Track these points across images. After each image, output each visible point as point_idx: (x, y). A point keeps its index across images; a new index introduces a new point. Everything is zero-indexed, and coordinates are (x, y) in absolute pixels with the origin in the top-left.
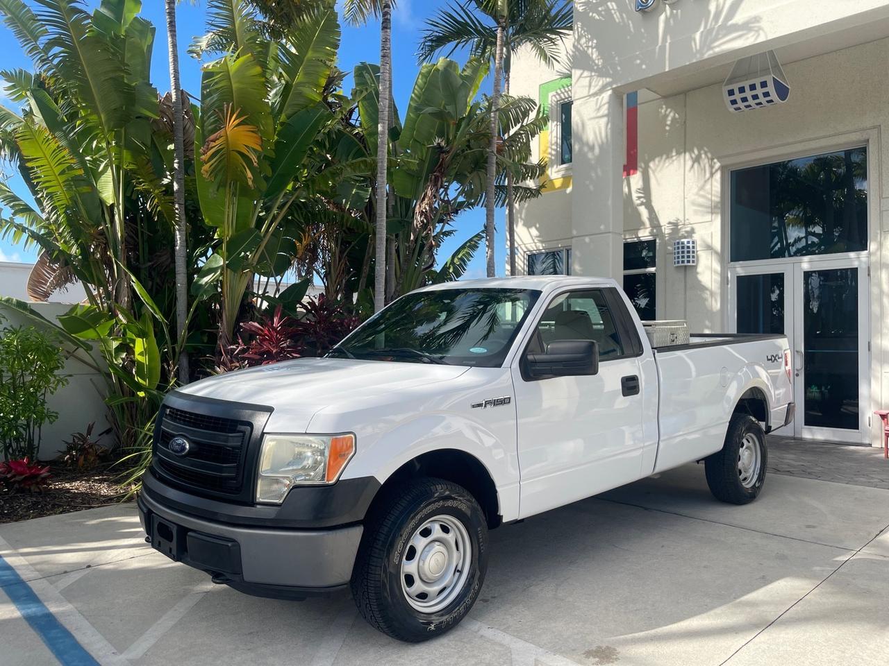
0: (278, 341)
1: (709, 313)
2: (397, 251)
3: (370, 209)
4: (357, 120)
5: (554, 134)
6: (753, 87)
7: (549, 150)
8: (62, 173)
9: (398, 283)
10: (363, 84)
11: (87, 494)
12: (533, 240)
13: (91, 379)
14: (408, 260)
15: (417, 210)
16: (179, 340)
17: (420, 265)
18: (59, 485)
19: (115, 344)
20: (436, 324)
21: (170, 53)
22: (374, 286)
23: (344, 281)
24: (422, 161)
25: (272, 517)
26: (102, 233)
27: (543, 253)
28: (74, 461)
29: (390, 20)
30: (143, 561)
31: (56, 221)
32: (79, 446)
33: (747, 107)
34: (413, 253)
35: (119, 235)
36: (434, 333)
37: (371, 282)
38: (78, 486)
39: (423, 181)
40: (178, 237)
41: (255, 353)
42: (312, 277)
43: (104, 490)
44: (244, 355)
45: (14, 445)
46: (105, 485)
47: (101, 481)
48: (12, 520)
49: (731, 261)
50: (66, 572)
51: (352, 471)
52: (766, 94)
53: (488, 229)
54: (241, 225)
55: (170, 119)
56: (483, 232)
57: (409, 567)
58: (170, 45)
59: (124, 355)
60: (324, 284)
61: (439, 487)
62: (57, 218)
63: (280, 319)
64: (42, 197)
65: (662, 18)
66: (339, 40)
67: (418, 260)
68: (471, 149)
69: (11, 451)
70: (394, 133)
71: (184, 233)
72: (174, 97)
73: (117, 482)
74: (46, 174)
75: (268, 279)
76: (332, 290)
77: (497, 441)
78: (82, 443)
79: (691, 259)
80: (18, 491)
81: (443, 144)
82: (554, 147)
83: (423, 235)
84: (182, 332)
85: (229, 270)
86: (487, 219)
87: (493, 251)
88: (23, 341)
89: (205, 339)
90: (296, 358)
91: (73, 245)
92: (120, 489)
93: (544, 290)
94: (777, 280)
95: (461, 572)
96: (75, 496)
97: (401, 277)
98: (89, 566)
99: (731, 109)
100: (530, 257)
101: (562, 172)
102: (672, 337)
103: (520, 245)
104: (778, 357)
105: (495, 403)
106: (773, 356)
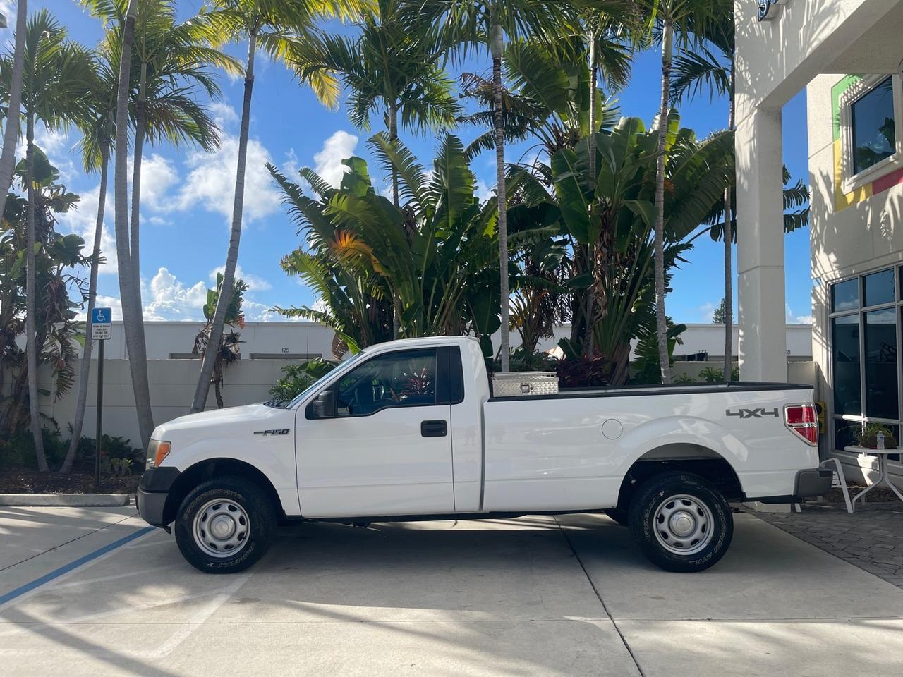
5: (844, 141)
7: (842, 162)
12: (832, 267)
27: (840, 282)
57: (203, 526)
82: (844, 157)
95: (245, 539)
100: (832, 287)
101: (853, 185)
102: (524, 388)
103: (822, 275)
104: (763, 412)
105: (274, 432)
106: (747, 410)
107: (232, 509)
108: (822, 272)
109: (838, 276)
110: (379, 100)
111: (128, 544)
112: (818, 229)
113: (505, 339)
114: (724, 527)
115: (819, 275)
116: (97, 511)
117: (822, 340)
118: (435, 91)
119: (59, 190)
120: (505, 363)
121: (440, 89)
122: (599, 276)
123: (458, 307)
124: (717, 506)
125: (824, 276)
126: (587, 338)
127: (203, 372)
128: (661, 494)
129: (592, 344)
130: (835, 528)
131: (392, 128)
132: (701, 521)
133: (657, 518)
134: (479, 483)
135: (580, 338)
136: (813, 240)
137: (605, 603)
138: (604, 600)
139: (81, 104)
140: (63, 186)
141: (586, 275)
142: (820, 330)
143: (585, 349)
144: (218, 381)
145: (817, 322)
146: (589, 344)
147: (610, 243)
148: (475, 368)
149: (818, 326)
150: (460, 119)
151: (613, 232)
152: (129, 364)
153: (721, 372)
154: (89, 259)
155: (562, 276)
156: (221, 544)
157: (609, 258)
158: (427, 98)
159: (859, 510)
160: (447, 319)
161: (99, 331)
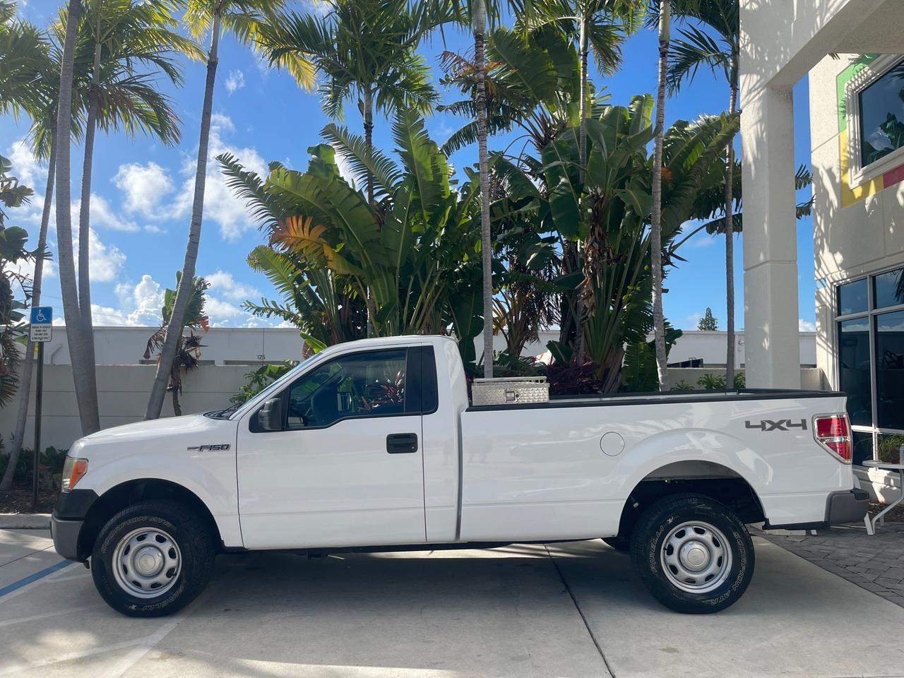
5: (852, 129)
7: (848, 149)
12: (838, 268)
27: (847, 283)
57: (125, 560)
81: (598, 191)
100: (838, 288)
101: (861, 179)
102: (508, 395)
103: (826, 275)
104: (789, 424)
105: (212, 448)
106: (770, 422)
107: (160, 539)
108: (827, 273)
109: (845, 277)
110: (353, 87)
111: (47, 577)
112: (823, 228)
113: (488, 343)
114: (745, 560)
115: (824, 276)
116: (28, 534)
117: (828, 346)
118: (411, 77)
119: (10, 182)
120: (488, 369)
121: (417, 75)
122: (589, 273)
123: (437, 308)
124: (736, 535)
125: (829, 276)
126: (577, 341)
127: (158, 378)
128: (670, 521)
129: (582, 348)
130: (857, 554)
131: (366, 114)
132: (717, 552)
133: (664, 549)
134: (455, 509)
135: (570, 342)
136: (817, 238)
137: (606, 658)
138: (605, 653)
139: (30, 88)
140: (16, 179)
141: (576, 273)
142: (825, 334)
143: (574, 354)
144: (176, 389)
145: (821, 326)
146: (579, 349)
147: (602, 237)
148: (452, 373)
149: (823, 330)
150: (440, 108)
151: (606, 227)
152: (72, 370)
153: (721, 379)
154: (34, 254)
155: (550, 277)
156: (146, 583)
157: (601, 255)
158: (404, 84)
159: (879, 532)
160: (424, 322)
161: (38, 333)
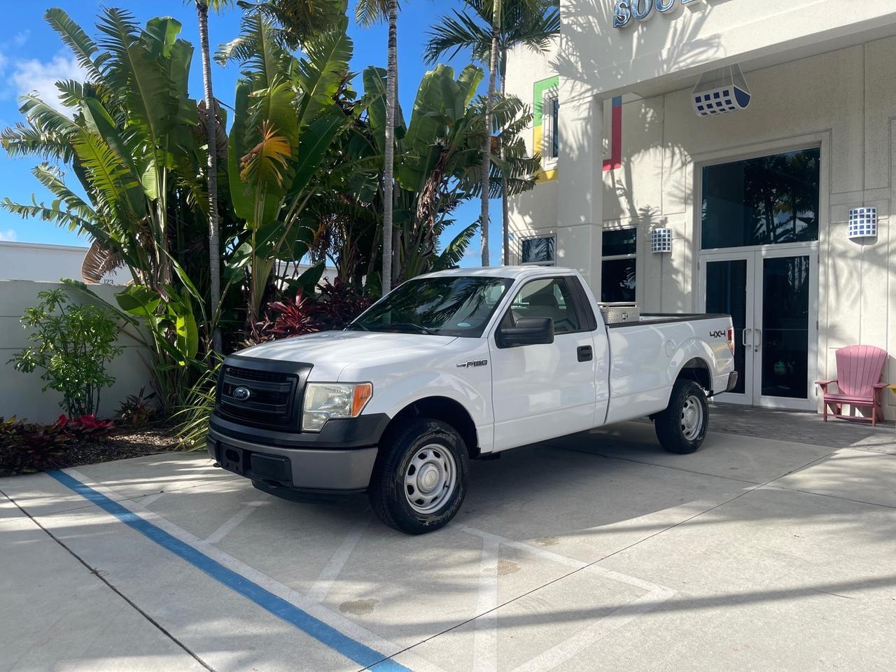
0: (300, 318)
1: (681, 295)
2: (402, 238)
3: (378, 201)
4: (365, 118)
5: (547, 127)
6: (717, 95)
7: (542, 142)
8: (112, 173)
9: (403, 267)
10: (372, 88)
11: (144, 444)
12: (527, 227)
13: (137, 351)
14: (411, 247)
15: (420, 203)
16: (214, 318)
17: (422, 251)
18: (119, 438)
19: (158, 320)
20: (434, 304)
21: (204, 66)
22: (382, 270)
23: (355, 266)
24: (423, 157)
25: (314, 441)
26: (146, 224)
27: (535, 239)
28: (130, 419)
29: (395, 39)
30: (203, 488)
31: (107, 215)
32: (132, 406)
33: (712, 112)
34: (416, 241)
35: (162, 226)
36: (432, 312)
37: (379, 266)
38: (135, 438)
39: (425, 176)
40: (212, 227)
41: (281, 328)
42: (325, 261)
43: (157, 442)
44: (271, 330)
45: (76, 406)
46: (158, 438)
47: (154, 435)
48: (86, 463)
49: (702, 248)
50: (145, 495)
51: (370, 409)
52: (728, 102)
53: (483, 221)
54: (267, 218)
55: (203, 124)
56: (478, 221)
57: (411, 480)
58: (204, 59)
59: (166, 330)
60: (337, 268)
61: (432, 424)
62: (109, 211)
63: (302, 299)
64: (96, 192)
65: (636, 34)
66: (352, 55)
67: (420, 246)
68: (468, 147)
69: (73, 410)
70: (400, 132)
71: (217, 224)
72: (207, 105)
73: (167, 436)
74: (98, 173)
75: (288, 264)
76: (344, 273)
77: (479, 396)
78: (135, 404)
79: (667, 247)
80: (88, 441)
81: (443, 144)
82: (546, 139)
83: (425, 225)
84: (216, 310)
85: (257, 256)
86: (482, 211)
87: (487, 240)
88: (86, 316)
89: (236, 316)
90: (315, 332)
91: (122, 235)
92: (170, 441)
93: (516, 279)
94: (741, 266)
95: (448, 487)
96: (135, 446)
97: (405, 262)
98: (162, 492)
99: (699, 114)
100: (526, 242)
102: (623, 315)
105: (475, 364)
107: (437, 455)
108: (515, 229)
109: (534, 234)
115: (511, 232)
125: (517, 233)
134: (607, 401)
156: (429, 498)
